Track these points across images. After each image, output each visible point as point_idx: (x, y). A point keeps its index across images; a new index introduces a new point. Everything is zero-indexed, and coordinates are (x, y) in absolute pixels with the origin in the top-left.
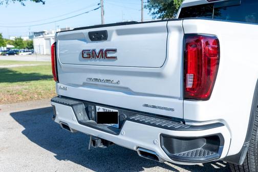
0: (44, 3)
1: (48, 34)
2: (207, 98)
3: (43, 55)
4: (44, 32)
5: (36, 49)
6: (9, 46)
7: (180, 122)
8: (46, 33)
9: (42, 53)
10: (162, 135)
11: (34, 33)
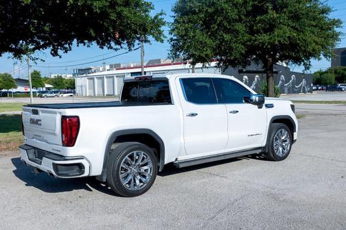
0: (60, 57)
1: (95, 72)
2: (73, 145)
3: (86, 96)
4: (90, 69)
5: (78, 90)
6: (47, 86)
7: (62, 157)
8: (93, 71)
9: (84, 95)
10: (53, 164)
11: (79, 70)
